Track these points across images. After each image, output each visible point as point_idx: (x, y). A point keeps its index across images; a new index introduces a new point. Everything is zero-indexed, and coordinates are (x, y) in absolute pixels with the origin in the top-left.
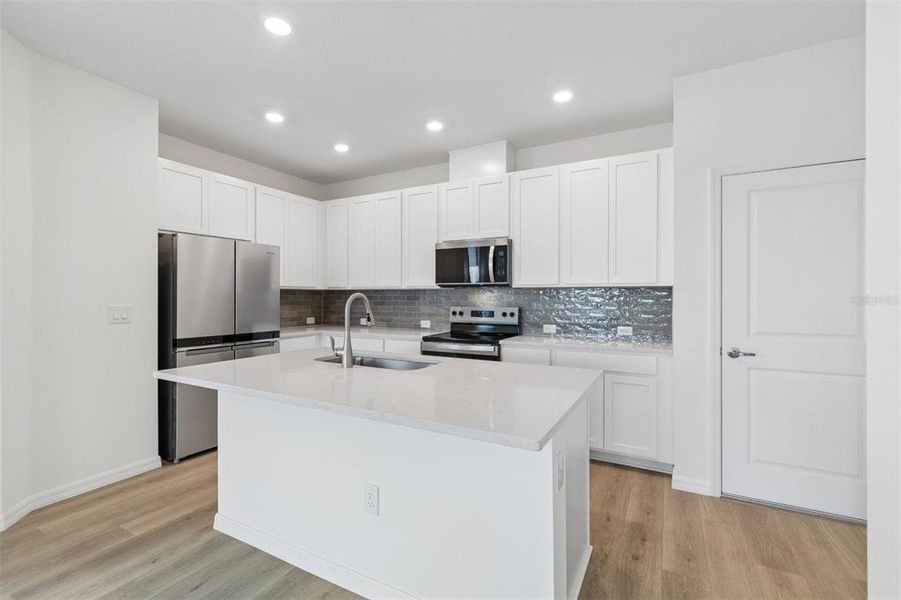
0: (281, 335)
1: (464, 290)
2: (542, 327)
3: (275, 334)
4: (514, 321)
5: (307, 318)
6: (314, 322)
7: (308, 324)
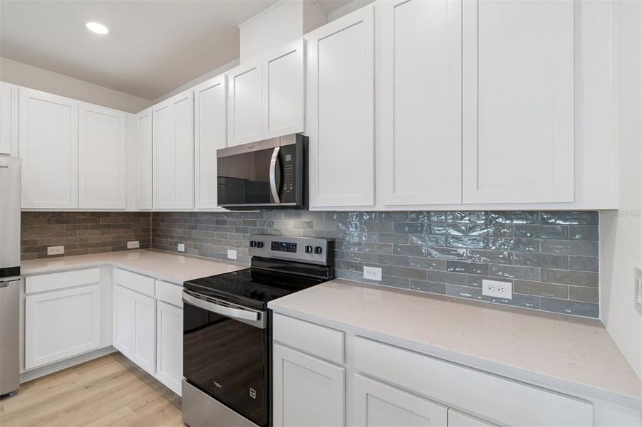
0: (22, 271)
1: (269, 213)
2: (362, 270)
3: (15, 272)
4: (321, 259)
5: (128, 243)
6: (138, 247)
7: (130, 249)
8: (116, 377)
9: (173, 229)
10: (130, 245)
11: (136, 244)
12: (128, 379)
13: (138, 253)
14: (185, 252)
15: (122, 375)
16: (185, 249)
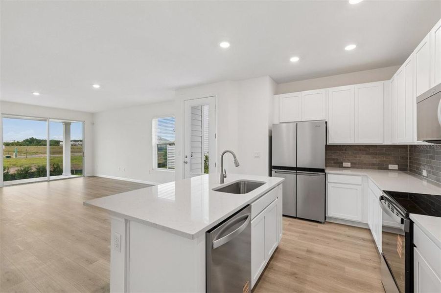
0: (325, 171)
5: (389, 165)
6: (397, 169)
7: (391, 170)
8: (364, 240)
9: (421, 158)
10: (391, 167)
11: (396, 167)
12: (371, 245)
13: (397, 173)
14: (427, 177)
15: (368, 241)
16: (427, 175)
